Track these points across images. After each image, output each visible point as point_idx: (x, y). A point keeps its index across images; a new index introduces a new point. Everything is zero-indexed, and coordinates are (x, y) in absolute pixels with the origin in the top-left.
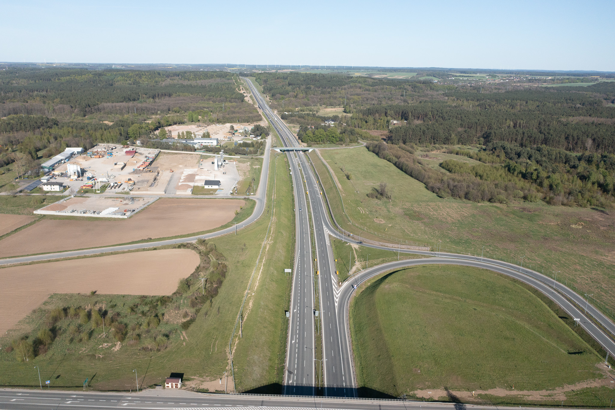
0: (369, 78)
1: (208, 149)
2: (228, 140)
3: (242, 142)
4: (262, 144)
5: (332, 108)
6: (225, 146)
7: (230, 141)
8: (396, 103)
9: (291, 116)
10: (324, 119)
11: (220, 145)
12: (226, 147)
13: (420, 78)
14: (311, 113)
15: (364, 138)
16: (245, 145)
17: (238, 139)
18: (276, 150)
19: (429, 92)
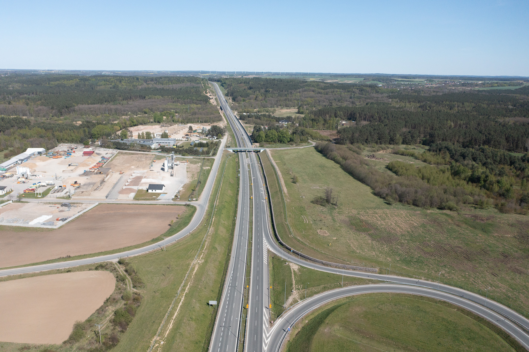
0: (322, 82)
1: (164, 149)
2: (186, 140)
3: (197, 142)
4: (217, 145)
5: (287, 109)
6: (181, 146)
7: (188, 140)
8: (345, 104)
9: (249, 116)
10: (278, 120)
11: (177, 146)
12: (183, 146)
13: (366, 83)
14: (267, 114)
15: (313, 138)
16: (201, 145)
17: (195, 139)
18: (229, 150)
19: (375, 95)
